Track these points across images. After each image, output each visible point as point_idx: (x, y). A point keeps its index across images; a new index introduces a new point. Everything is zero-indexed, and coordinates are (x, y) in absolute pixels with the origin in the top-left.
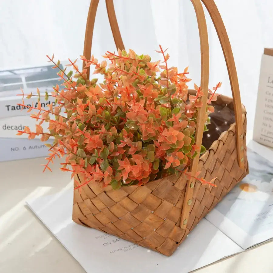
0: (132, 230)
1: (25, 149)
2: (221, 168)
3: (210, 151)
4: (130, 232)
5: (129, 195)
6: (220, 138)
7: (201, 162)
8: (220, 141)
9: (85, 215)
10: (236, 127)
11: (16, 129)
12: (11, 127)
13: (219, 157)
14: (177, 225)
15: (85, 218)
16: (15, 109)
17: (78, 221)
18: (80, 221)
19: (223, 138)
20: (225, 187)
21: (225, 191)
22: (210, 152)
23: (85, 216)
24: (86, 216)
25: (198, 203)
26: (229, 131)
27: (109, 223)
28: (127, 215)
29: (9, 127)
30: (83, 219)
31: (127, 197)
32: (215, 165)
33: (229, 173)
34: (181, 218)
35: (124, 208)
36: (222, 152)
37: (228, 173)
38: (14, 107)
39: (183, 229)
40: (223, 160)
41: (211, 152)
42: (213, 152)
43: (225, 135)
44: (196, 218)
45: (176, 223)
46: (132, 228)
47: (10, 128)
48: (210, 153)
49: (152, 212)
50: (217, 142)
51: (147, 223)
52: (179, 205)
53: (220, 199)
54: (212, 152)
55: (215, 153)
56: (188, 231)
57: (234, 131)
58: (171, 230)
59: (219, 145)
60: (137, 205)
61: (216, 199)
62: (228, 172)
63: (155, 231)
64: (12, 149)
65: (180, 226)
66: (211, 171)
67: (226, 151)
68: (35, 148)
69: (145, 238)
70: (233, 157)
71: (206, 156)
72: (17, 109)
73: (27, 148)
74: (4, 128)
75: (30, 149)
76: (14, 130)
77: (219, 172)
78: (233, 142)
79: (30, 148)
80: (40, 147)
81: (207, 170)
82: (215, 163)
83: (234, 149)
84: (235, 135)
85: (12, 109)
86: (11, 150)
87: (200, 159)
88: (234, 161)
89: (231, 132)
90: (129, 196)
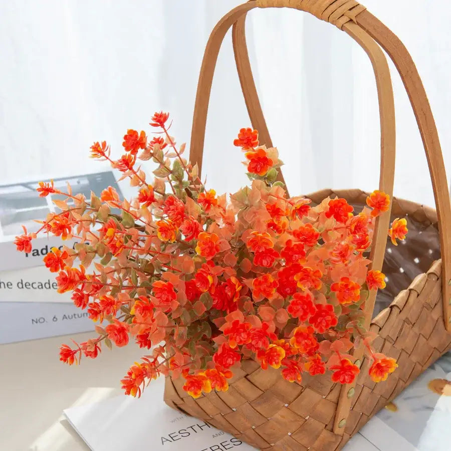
0: (254, 429)
1: (55, 319)
2: (412, 333)
3: (392, 307)
4: (250, 433)
5: (248, 375)
6: (411, 287)
7: (374, 326)
8: (412, 292)
9: (182, 397)
10: (442, 267)
11: (40, 287)
12: (31, 284)
13: (409, 317)
14: (327, 427)
15: (182, 402)
16: (38, 254)
17: (173, 404)
18: (175, 404)
19: (417, 286)
20: (419, 363)
21: (419, 367)
22: (391, 310)
23: (182, 399)
24: (184, 399)
25: (366, 391)
26: (429, 274)
27: (218, 414)
28: (244, 406)
29: (27, 284)
30: (179, 402)
31: (244, 378)
32: (401, 330)
33: (427, 340)
34: (335, 416)
35: (240, 394)
36: (414, 308)
37: (425, 340)
38: (37, 251)
39: (338, 435)
40: (417, 320)
41: (393, 309)
42: (398, 309)
43: (422, 280)
44: (364, 415)
45: (326, 425)
46: (254, 427)
47: (31, 287)
48: (393, 312)
49: (286, 405)
50: (407, 293)
51: (278, 422)
52: (333, 396)
53: (408, 383)
54: (396, 310)
55: (400, 311)
56: (346, 436)
57: (438, 273)
58: (318, 436)
59: (410, 298)
60: (261, 392)
61: (401, 383)
62: (426, 338)
63: (290, 436)
64: (33, 320)
65: (332, 431)
66: (393, 340)
67: (423, 306)
68: (74, 318)
69: (272, 445)
70: (436, 314)
71: (384, 316)
72: (42, 254)
73: (60, 317)
74: (20, 285)
75: (65, 319)
76: (38, 289)
77: (407, 340)
78: (436, 290)
79: (63, 318)
80: (81, 316)
81: (385, 339)
82: (400, 327)
83: (438, 302)
84: (440, 279)
85: (33, 255)
86: (33, 323)
87: (373, 322)
88: (437, 321)
89: (432, 275)
90: (248, 377)
